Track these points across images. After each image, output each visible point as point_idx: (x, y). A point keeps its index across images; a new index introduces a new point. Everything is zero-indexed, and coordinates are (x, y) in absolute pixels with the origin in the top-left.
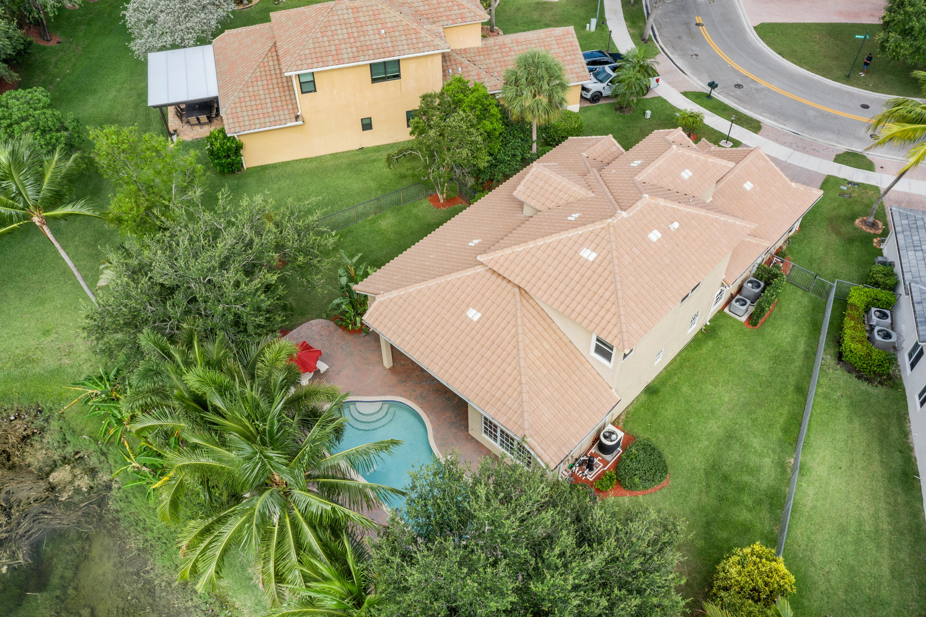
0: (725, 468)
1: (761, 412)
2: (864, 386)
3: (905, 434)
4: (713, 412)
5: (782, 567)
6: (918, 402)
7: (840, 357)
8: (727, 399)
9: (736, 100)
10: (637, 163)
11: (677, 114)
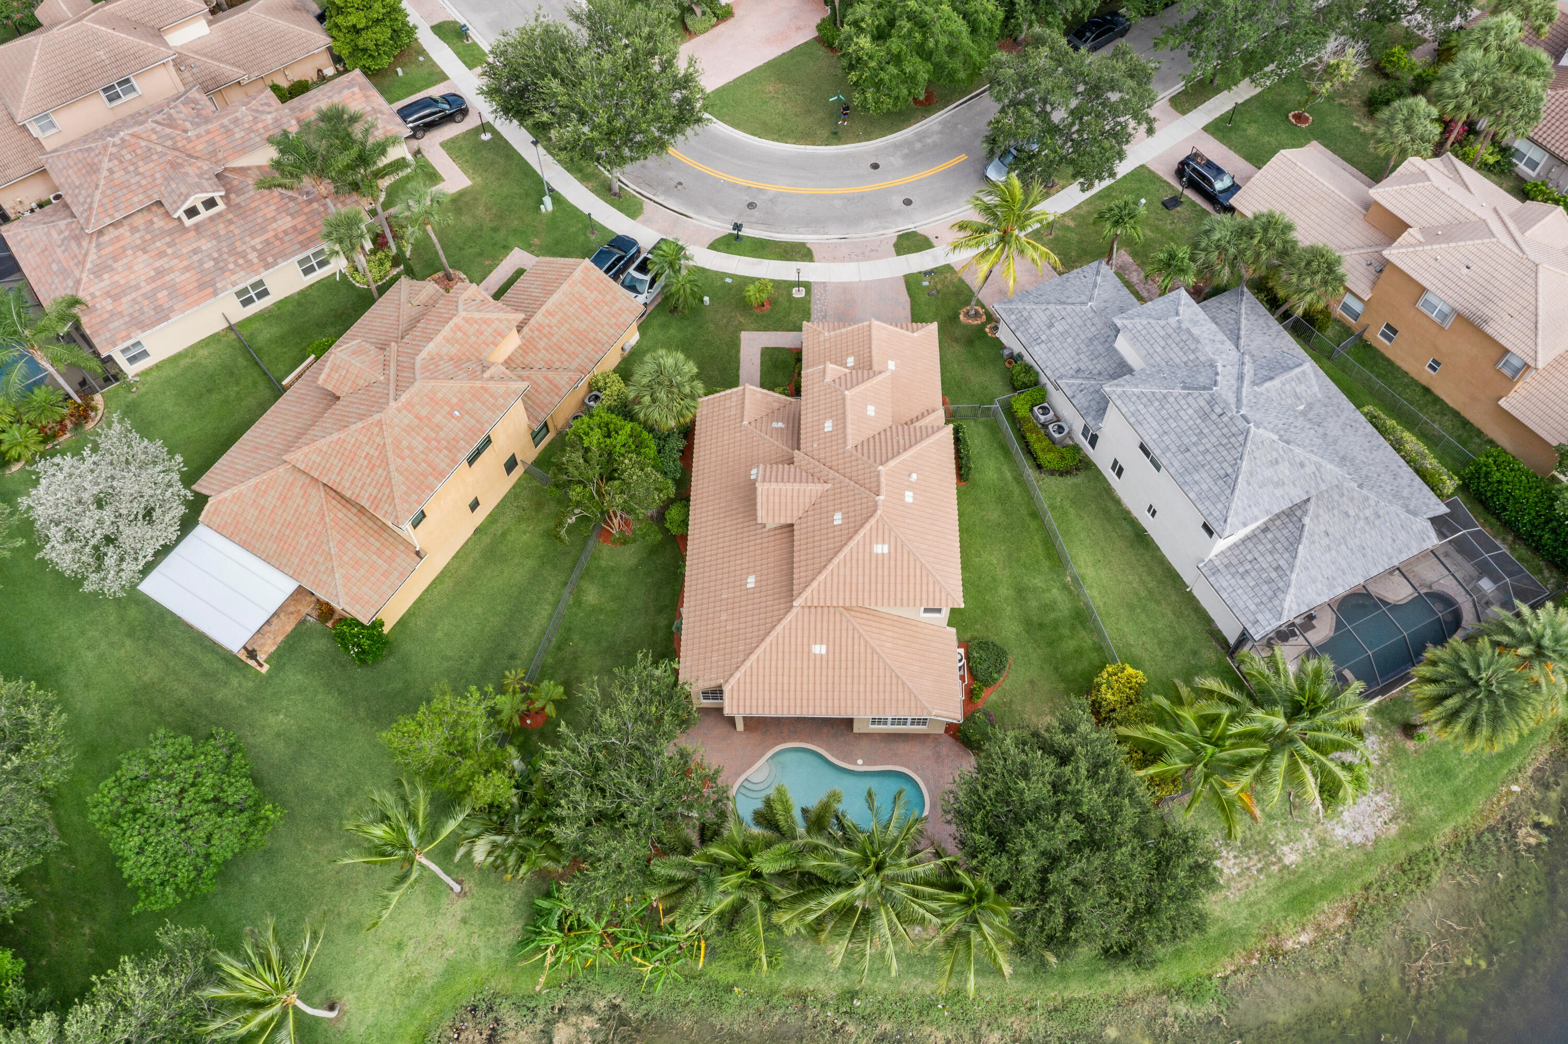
0: (1035, 618)
1: (1023, 554)
2: (1070, 480)
3: (1117, 502)
4: (994, 580)
5: (1129, 670)
6: (1114, 475)
7: (1039, 467)
8: (995, 562)
9: (763, 227)
10: (828, 426)
11: (728, 280)
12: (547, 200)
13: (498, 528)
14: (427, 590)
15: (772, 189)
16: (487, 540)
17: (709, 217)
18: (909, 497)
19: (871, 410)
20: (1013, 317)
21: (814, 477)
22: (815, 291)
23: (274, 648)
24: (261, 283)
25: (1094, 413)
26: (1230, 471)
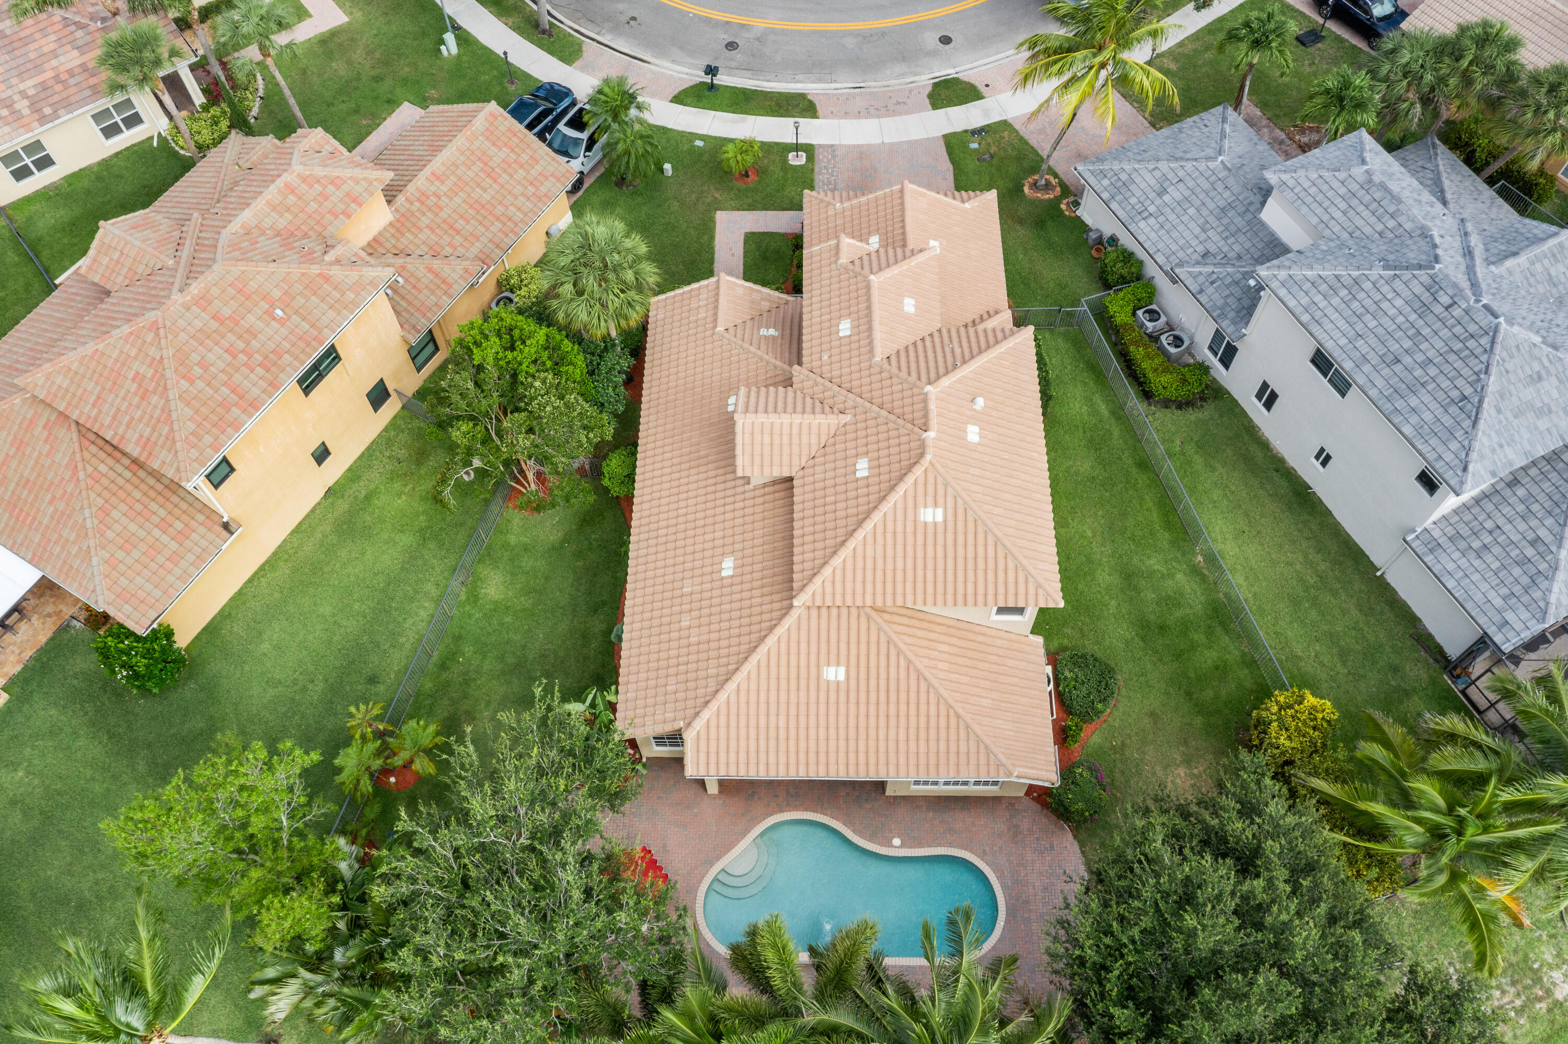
0: (1152, 618)
1: (1130, 522)
2: (1192, 415)
3: (1265, 445)
4: (1089, 560)
5: (1311, 700)
6: (1260, 405)
7: (1147, 395)
8: (1090, 534)
9: (748, 74)
10: (845, 328)
11: (699, 143)
12: (449, 37)
13: (360, 489)
14: (250, 581)
15: (759, 24)
16: (342, 506)
17: (673, 61)
18: (973, 434)
19: (909, 305)
20: (1106, 182)
21: (823, 405)
22: (820, 156)
23: (19, 668)
24: (37, 146)
25: (1232, 315)
26: (1468, 391)
